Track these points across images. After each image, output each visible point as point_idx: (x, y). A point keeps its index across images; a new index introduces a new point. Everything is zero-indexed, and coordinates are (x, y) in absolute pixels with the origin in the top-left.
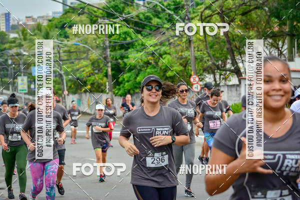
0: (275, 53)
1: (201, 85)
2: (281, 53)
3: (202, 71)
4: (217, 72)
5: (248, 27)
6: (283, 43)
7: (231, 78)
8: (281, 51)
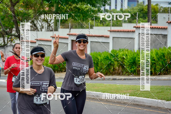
0: (45, 25)
2: (50, 25)
4: (6, 36)
5: (28, 7)
7: (15, 40)
8: (49, 24)
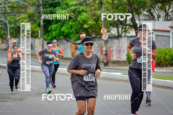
0: (163, 14)
1: (108, 36)
2: (168, 14)
3: (109, 25)
4: (120, 26)
6: (169, 7)
7: (130, 31)
8: (167, 13)
